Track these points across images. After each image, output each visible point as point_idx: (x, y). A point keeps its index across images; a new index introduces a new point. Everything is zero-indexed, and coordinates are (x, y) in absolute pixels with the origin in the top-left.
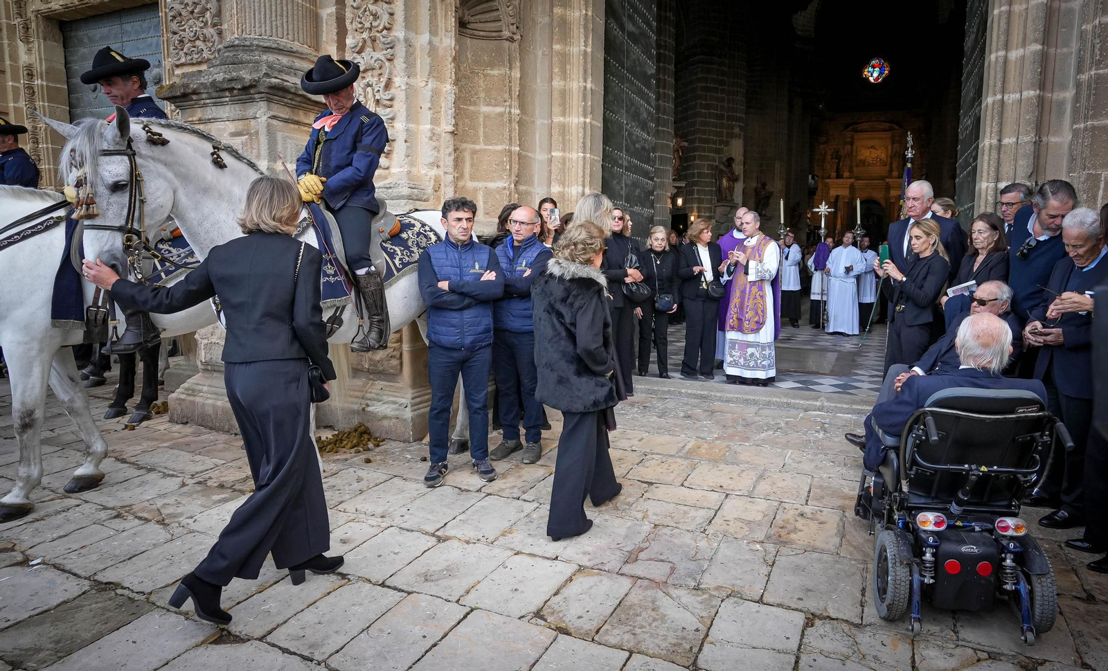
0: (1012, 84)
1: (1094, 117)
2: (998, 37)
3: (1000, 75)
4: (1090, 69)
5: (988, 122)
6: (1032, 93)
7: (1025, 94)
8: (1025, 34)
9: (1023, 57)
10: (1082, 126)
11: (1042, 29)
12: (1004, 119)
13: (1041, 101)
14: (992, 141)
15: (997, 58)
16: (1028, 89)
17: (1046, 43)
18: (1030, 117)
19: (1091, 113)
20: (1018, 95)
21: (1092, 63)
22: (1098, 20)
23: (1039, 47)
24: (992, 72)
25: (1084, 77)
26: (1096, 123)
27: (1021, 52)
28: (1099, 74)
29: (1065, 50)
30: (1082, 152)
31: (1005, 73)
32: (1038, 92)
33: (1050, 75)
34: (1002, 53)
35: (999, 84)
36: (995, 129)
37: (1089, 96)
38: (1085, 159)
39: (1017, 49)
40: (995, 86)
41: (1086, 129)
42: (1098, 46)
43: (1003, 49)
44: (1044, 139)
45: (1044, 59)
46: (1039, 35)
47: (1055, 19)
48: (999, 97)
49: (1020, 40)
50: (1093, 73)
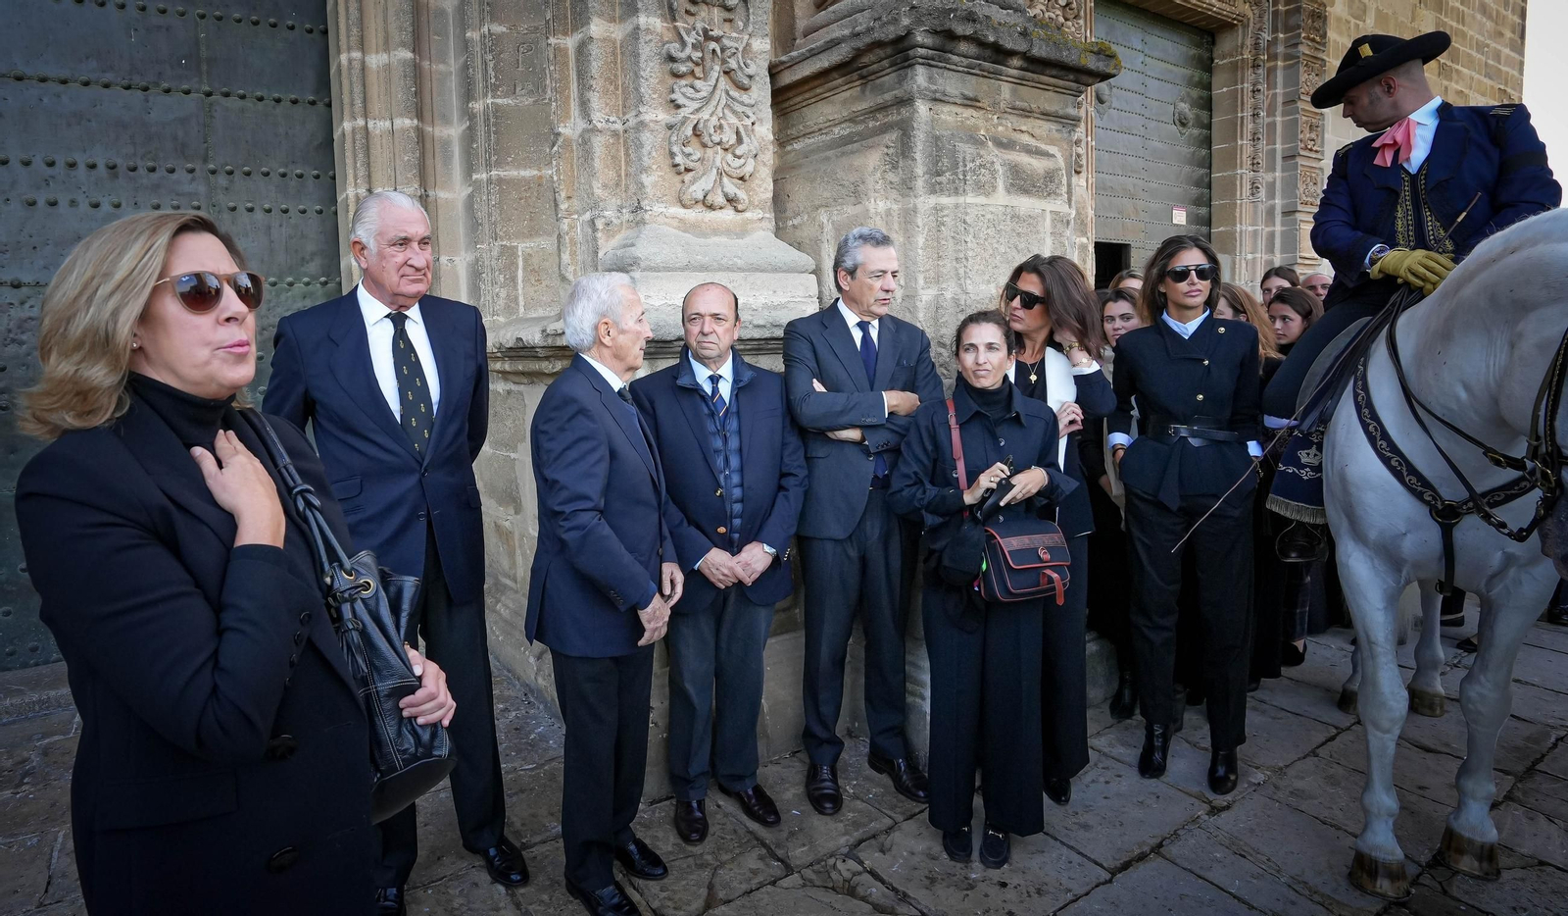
0: (375, 106)
1: (498, 164)
2: (348, 30)
3: (358, 89)
4: (485, 95)
5: (349, 161)
6: (407, 122)
7: (399, 123)
8: (386, 32)
9: (388, 67)
10: (484, 176)
11: (410, 29)
12: (372, 159)
13: (421, 136)
14: (359, 191)
15: (350, 61)
16: (401, 115)
17: (417, 49)
18: (409, 157)
19: (494, 158)
20: (388, 124)
21: (487, 87)
22: (486, 26)
23: (409, 55)
24: (345, 82)
25: (478, 106)
26: (502, 174)
27: (383, 58)
28: (497, 104)
29: (442, 67)
30: (490, 215)
31: (364, 85)
32: (416, 121)
33: (427, 99)
34: (356, 55)
35: (358, 103)
36: (362, 172)
37: (488, 132)
38: (495, 223)
39: (377, 52)
40: (352, 105)
41: (490, 181)
42: (491, 64)
43: (358, 49)
44: (431, 193)
45: (417, 74)
46: (407, 37)
47: (424, 18)
48: (361, 122)
49: (381, 42)
50: (489, 101)
